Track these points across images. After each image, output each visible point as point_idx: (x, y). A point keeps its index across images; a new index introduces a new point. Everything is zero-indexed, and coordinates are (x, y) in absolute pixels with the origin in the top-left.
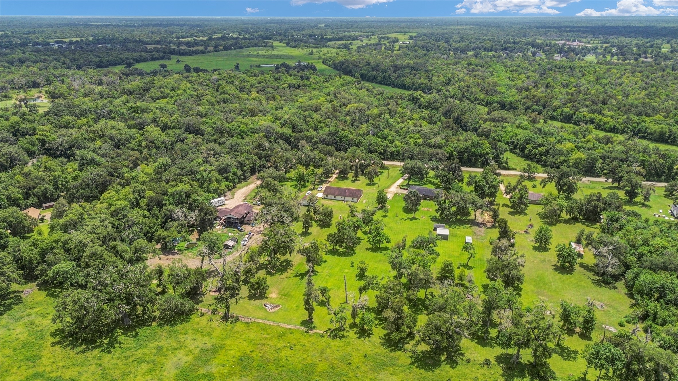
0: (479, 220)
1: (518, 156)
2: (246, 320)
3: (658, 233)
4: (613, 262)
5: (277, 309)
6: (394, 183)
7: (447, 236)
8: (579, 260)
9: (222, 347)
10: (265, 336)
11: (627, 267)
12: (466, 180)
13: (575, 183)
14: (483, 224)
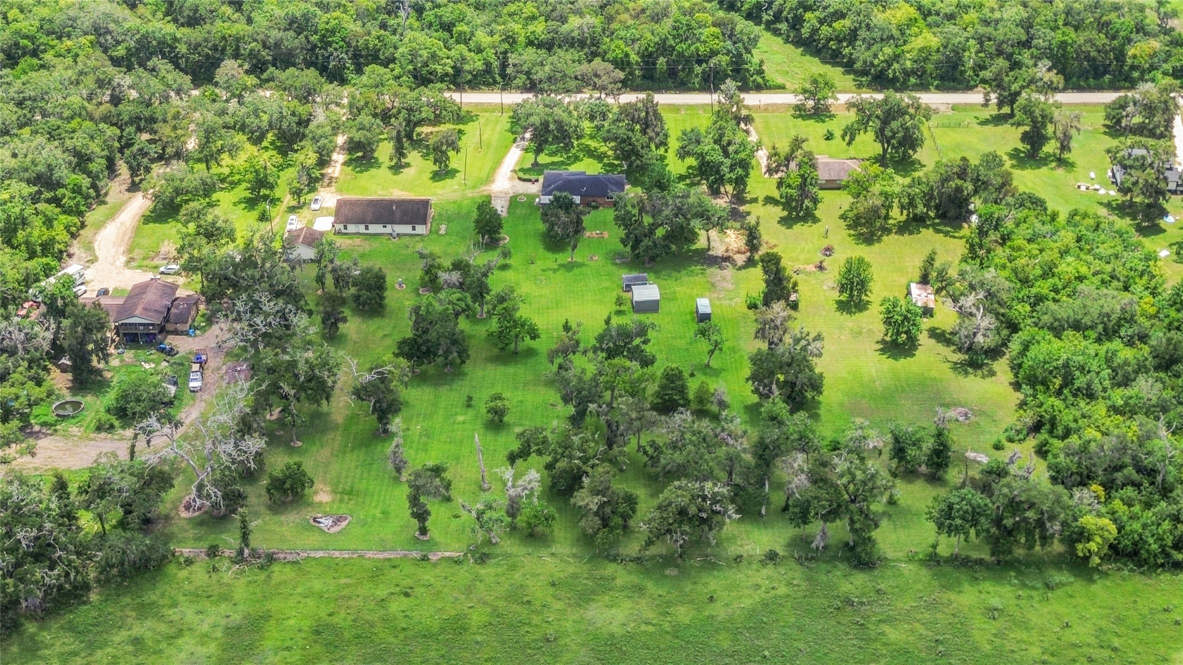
0: (718, 250)
1: (787, 41)
2: (290, 558)
3: (1073, 245)
4: (985, 323)
5: (344, 524)
6: (498, 163)
7: (656, 303)
8: (926, 323)
9: (266, 617)
10: (342, 581)
11: (1014, 328)
12: (674, 144)
13: (915, 127)
14: (727, 259)
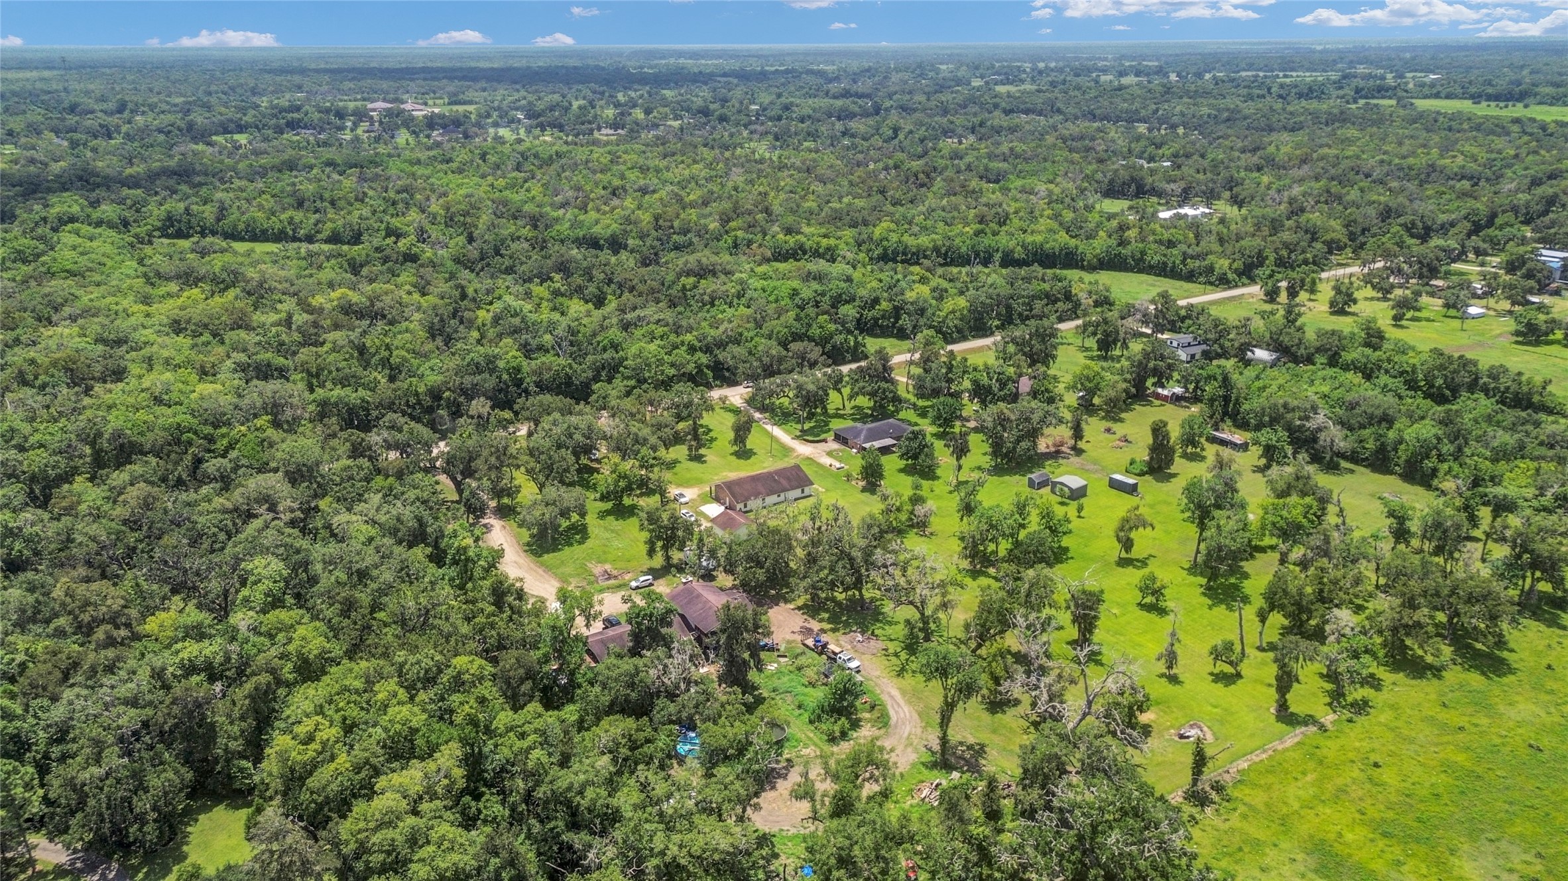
2: (1228, 779)
4: (1337, 432)
5: (1205, 729)
7: (1086, 487)
14: (1058, 452)
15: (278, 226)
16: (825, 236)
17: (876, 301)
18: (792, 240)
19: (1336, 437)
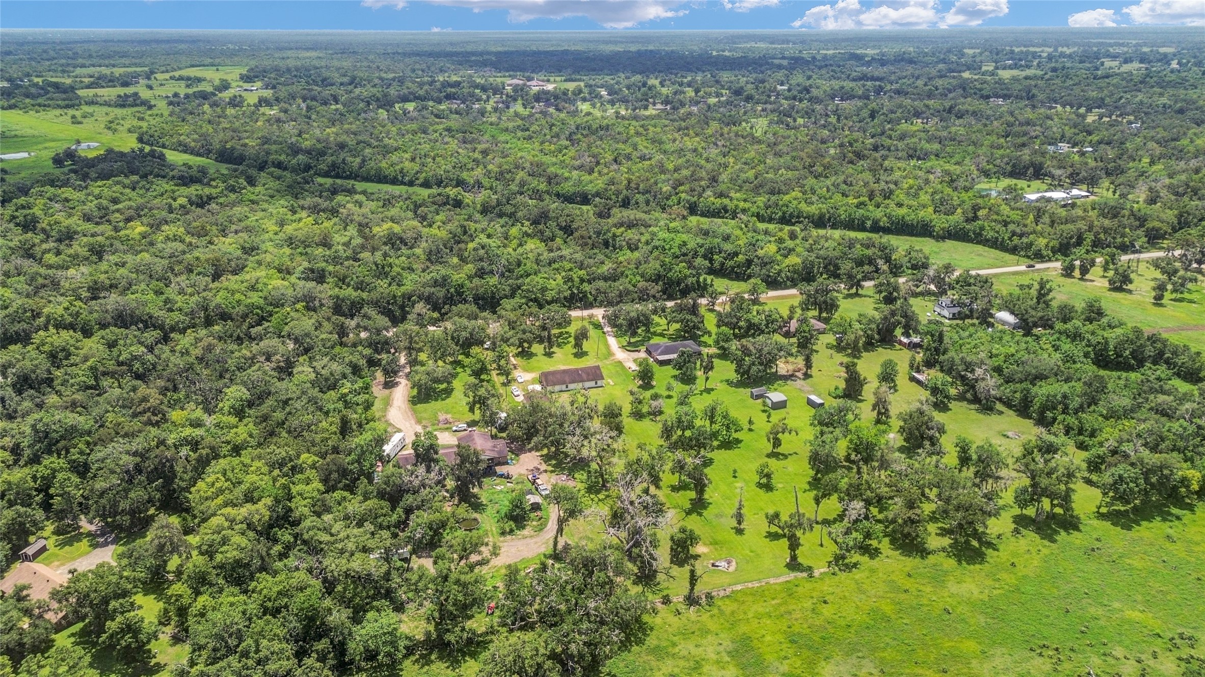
0: (781, 372)
2: (721, 594)
6: (607, 345)
7: (785, 402)
14: (792, 375)
15: (393, 174)
16: (745, 200)
17: (736, 254)
18: (718, 202)
19: (990, 384)
